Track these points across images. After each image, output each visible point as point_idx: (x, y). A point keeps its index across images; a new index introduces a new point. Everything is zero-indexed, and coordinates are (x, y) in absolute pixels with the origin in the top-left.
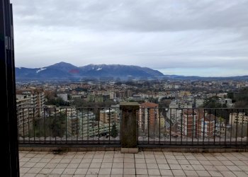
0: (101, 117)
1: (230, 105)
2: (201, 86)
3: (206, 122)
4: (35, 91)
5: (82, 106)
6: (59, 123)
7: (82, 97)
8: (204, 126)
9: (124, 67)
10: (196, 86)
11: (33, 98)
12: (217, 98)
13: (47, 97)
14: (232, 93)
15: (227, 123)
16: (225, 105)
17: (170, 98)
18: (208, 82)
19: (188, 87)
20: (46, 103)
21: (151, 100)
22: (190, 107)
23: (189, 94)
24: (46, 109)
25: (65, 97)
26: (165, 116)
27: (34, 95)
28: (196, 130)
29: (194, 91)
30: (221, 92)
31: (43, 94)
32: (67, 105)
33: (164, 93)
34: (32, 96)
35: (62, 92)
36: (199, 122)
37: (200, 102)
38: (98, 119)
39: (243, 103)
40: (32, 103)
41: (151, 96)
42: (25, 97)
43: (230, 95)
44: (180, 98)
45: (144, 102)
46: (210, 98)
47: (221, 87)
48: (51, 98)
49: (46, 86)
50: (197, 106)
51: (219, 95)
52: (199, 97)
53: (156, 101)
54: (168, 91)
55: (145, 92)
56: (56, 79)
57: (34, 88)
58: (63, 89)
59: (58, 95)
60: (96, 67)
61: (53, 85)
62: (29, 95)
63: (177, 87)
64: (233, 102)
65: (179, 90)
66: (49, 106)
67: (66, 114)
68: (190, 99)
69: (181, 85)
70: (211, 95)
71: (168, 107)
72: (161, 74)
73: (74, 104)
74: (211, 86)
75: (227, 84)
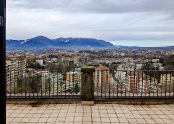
0: (68, 77)
1: (161, 68)
2: (140, 54)
3: (144, 81)
4: (20, 57)
5: (53, 69)
6: (36, 82)
7: (54, 62)
8: (142, 84)
9: (85, 40)
10: (137, 54)
11: (18, 63)
13: (28, 62)
14: (163, 59)
15: (159, 82)
16: (157, 69)
17: (117, 63)
18: (145, 51)
19: (131, 55)
20: (27, 67)
21: (104, 64)
22: (132, 70)
23: (131, 60)
24: (27, 72)
25: (41, 62)
26: (114, 77)
27: (19, 61)
28: (136, 87)
29: (135, 57)
30: (155, 58)
31: (25, 60)
32: (43, 68)
33: (113, 59)
34: (17, 61)
35: (39, 59)
36: (138, 81)
37: (139, 66)
38: (65, 79)
39: (171, 66)
40: (17, 66)
41: (104, 61)
42: (12, 62)
43: (161, 61)
44: (125, 63)
45: (99, 66)
46: (147, 63)
47: (155, 55)
48: (31, 63)
49: (28, 53)
50: (137, 69)
51: (153, 61)
52: (139, 62)
53: (107, 65)
54: (116, 57)
55: (99, 58)
56: (35, 49)
57: (19, 55)
58: (40, 56)
59: (36, 61)
60: (65, 39)
61: (33, 53)
62: (16, 61)
63: (123, 54)
64: (163, 65)
65: (124, 56)
66: (30, 69)
67: (41, 76)
68: (132, 64)
69: (126, 53)
70: (147, 61)
71: (116, 70)
73: (48, 67)
74: (147, 54)
75: (159, 52)
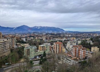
0: (39, 48)
1: (92, 43)
2: (79, 36)
3: (82, 51)
4: (12, 37)
5: (31, 43)
6: (21, 50)
7: (32, 40)
11: (11, 40)
12: (86, 40)
13: (17, 40)
14: (92, 39)
15: (90, 51)
16: (89, 44)
17: (67, 40)
19: (74, 36)
20: (16, 42)
21: (60, 41)
22: (76, 44)
23: (75, 38)
24: (16, 45)
25: (24, 40)
27: (11, 39)
28: (78, 54)
29: (77, 37)
30: (88, 38)
31: (15, 38)
32: (25, 43)
33: (65, 38)
34: (10, 39)
35: (23, 38)
36: (79, 50)
37: (79, 42)
38: (38, 49)
39: (97, 42)
40: (10, 42)
41: (59, 39)
42: (7, 40)
44: (71, 40)
45: (57, 42)
46: (84, 41)
47: (88, 36)
48: (19, 40)
49: (17, 35)
52: (79, 40)
53: (62, 41)
54: (66, 37)
55: (57, 38)
56: (21, 32)
57: (12, 36)
58: (24, 36)
59: (22, 39)
60: (38, 27)
61: (20, 34)
62: (9, 39)
63: (70, 36)
64: (93, 42)
65: (71, 37)
66: (18, 43)
67: (24, 47)
68: (75, 41)
69: (72, 35)
70: (84, 39)
71: (66, 44)
72: (64, 30)
73: (28, 42)
74: (83, 35)
75: (90, 35)
